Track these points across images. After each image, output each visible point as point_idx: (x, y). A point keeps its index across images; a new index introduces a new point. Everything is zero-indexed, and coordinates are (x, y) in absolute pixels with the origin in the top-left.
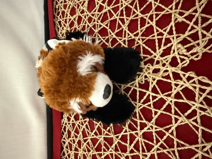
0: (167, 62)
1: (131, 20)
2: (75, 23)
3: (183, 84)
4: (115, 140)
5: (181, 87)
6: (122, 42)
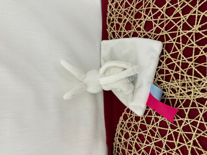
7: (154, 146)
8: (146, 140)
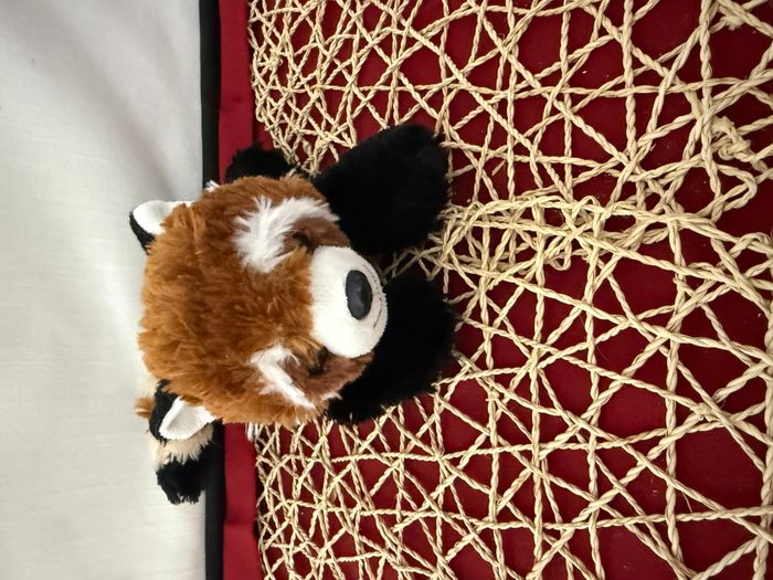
0: (666, 187)
1: (535, 18)
2: (314, 30)
3: (722, 279)
4: (446, 473)
5: (711, 290)
6: (492, 105)
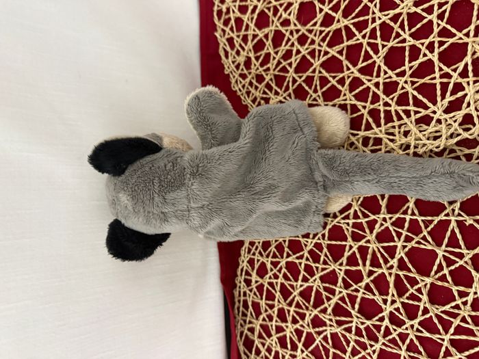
7: (320, 284)
8: (303, 272)
